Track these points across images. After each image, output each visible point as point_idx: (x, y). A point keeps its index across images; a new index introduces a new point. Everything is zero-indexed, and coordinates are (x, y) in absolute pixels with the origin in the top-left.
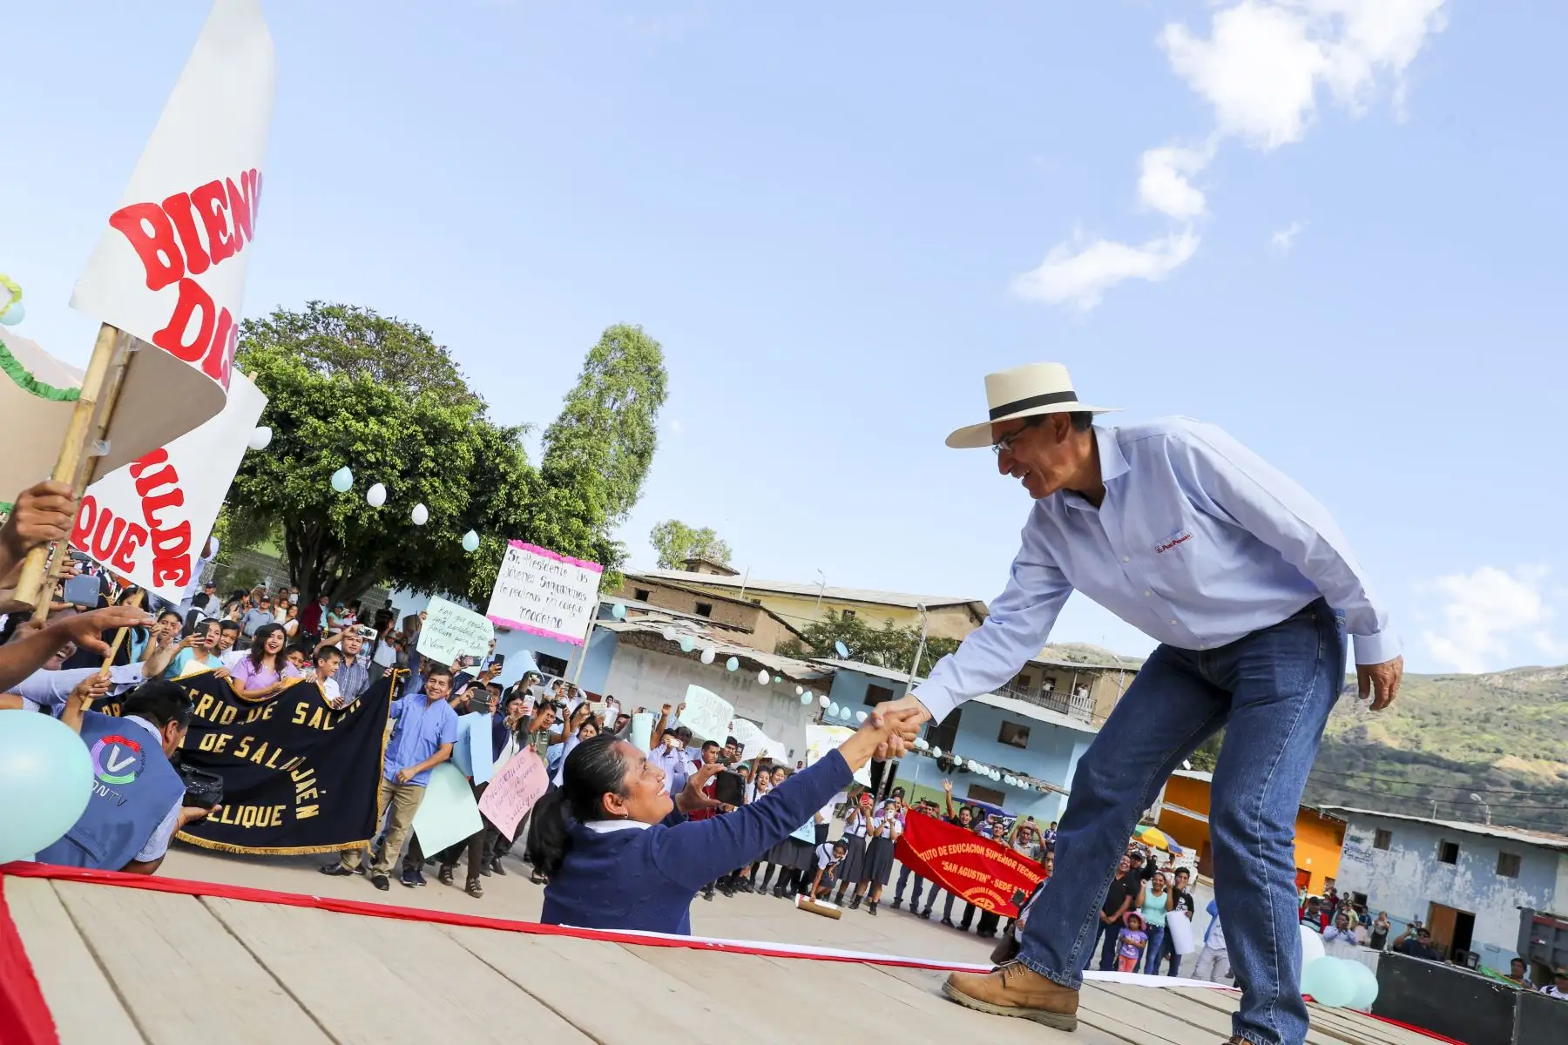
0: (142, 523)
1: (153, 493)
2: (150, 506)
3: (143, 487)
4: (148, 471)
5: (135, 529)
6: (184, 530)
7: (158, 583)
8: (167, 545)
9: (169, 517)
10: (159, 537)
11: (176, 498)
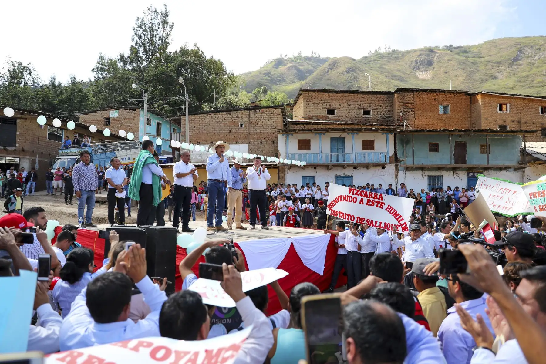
0: (399, 224)
1: (399, 220)
2: (399, 222)
3: (397, 219)
4: (397, 217)
5: (398, 225)
6: (405, 223)
7: (403, 232)
8: (403, 226)
9: (402, 222)
10: (401, 225)
11: (403, 219)
